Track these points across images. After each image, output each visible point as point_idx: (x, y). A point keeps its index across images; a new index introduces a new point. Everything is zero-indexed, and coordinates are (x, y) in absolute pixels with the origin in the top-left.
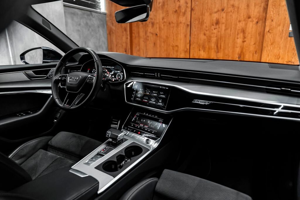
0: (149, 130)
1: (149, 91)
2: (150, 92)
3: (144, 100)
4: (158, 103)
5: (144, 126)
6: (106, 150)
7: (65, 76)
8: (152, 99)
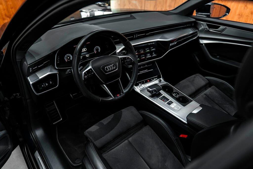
3: (142, 58)
6: (164, 99)
7: (91, 71)
8: (148, 54)
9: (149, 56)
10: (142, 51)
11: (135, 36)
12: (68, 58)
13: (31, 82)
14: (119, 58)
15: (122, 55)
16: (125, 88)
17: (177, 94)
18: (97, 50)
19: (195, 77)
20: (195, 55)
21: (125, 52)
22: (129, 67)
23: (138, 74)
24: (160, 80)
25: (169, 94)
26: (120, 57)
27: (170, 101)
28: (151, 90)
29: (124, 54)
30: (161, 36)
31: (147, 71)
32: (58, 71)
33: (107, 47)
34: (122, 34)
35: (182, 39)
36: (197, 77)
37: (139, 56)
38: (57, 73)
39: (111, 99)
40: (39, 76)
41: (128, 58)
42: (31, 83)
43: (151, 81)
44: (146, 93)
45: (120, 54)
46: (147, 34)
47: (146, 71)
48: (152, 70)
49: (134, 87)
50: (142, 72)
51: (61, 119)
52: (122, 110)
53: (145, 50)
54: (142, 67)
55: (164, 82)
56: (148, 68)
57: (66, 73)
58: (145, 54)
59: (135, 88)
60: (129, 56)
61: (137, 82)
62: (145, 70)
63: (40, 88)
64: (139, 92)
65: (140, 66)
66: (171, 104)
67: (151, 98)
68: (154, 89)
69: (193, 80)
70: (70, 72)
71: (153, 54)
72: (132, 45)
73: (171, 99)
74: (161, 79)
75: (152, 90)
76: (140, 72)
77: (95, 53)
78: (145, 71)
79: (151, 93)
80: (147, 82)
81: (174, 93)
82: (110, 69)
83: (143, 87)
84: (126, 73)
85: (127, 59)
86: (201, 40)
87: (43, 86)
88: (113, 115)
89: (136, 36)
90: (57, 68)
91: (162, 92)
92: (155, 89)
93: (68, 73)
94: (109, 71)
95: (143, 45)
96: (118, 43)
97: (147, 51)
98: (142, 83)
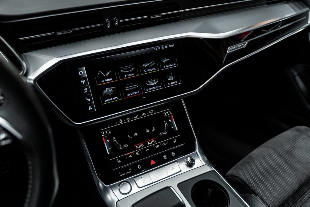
0: (165, 144)
1: (130, 69)
2: (135, 69)
3: (129, 95)
4: (169, 84)
5: (146, 144)
8: (149, 82)
9: (155, 86)
10: (131, 72)
20: (296, 74)
35: (265, 32)
36: (303, 139)
37: (120, 87)
46: (147, 17)
53: (139, 70)
58: (142, 81)
71: (171, 81)
89: (112, 23)
95: (134, 52)
97: (147, 72)
98: (129, 171)
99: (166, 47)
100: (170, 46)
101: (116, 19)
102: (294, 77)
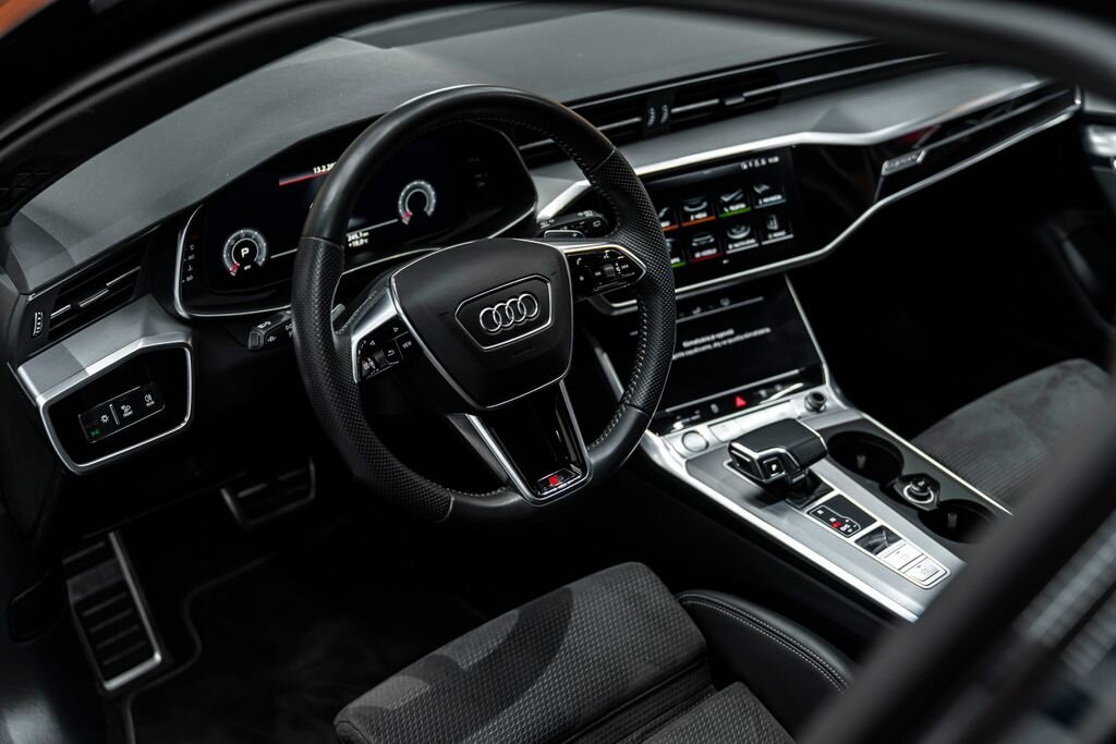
1: (700, 205)
2: (709, 205)
3: (698, 255)
4: (770, 236)
6: (843, 514)
7: (396, 329)
8: (734, 231)
9: (742, 241)
10: (701, 212)
11: (652, 112)
12: (245, 251)
13: (41, 393)
14: (558, 253)
15: (579, 236)
16: (594, 441)
17: (923, 489)
18: (418, 201)
19: (1053, 383)
20: (1062, 234)
21: (597, 219)
22: (616, 313)
23: (674, 357)
24: (819, 397)
25: (877, 485)
26: (565, 249)
27: (881, 529)
28: (756, 456)
29: (590, 232)
30: (820, 110)
31: (730, 341)
32: (189, 330)
33: (482, 184)
34: (568, 104)
35: (972, 126)
37: (683, 239)
38: (186, 345)
39: (516, 498)
40: (82, 363)
41: (614, 253)
42: (41, 401)
43: (758, 400)
44: (723, 481)
45: (565, 230)
46: (715, 101)
47: (726, 337)
48: (762, 332)
49: (646, 439)
50: (696, 346)
51: (158, 657)
52: (572, 586)
53: (715, 207)
54: (697, 313)
55: (838, 411)
56: (740, 321)
57: (250, 346)
58: (720, 229)
59: (656, 449)
60: (623, 245)
61: (663, 406)
62: (715, 332)
63: (89, 431)
64: (679, 469)
65: (686, 306)
66: (885, 547)
67: (760, 507)
68: (778, 455)
69: (1044, 402)
70: (272, 339)
71: (773, 231)
72: (639, 171)
73: (883, 514)
74: (826, 389)
75: (761, 460)
76: (686, 344)
77: (406, 221)
78: (717, 340)
79: (758, 475)
80: (728, 408)
81: (907, 480)
82: (506, 320)
83: (703, 444)
84: (598, 351)
85: (607, 262)
86: (1097, 132)
87: (105, 419)
88: (515, 612)
89: (659, 115)
90: (183, 313)
91: (825, 469)
92: (782, 450)
93: (262, 342)
94: (505, 335)
95: (707, 172)
96: (548, 159)
97: (730, 211)
98: (695, 415)
99: (763, 162)
100: (771, 160)
101: (665, 108)
102: (1059, 244)
